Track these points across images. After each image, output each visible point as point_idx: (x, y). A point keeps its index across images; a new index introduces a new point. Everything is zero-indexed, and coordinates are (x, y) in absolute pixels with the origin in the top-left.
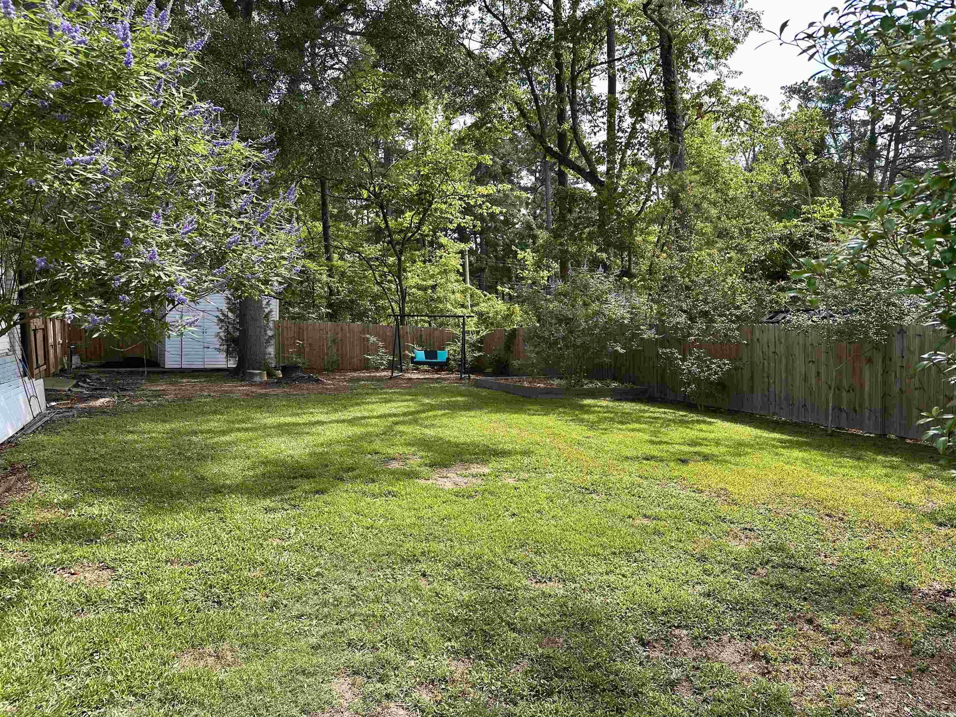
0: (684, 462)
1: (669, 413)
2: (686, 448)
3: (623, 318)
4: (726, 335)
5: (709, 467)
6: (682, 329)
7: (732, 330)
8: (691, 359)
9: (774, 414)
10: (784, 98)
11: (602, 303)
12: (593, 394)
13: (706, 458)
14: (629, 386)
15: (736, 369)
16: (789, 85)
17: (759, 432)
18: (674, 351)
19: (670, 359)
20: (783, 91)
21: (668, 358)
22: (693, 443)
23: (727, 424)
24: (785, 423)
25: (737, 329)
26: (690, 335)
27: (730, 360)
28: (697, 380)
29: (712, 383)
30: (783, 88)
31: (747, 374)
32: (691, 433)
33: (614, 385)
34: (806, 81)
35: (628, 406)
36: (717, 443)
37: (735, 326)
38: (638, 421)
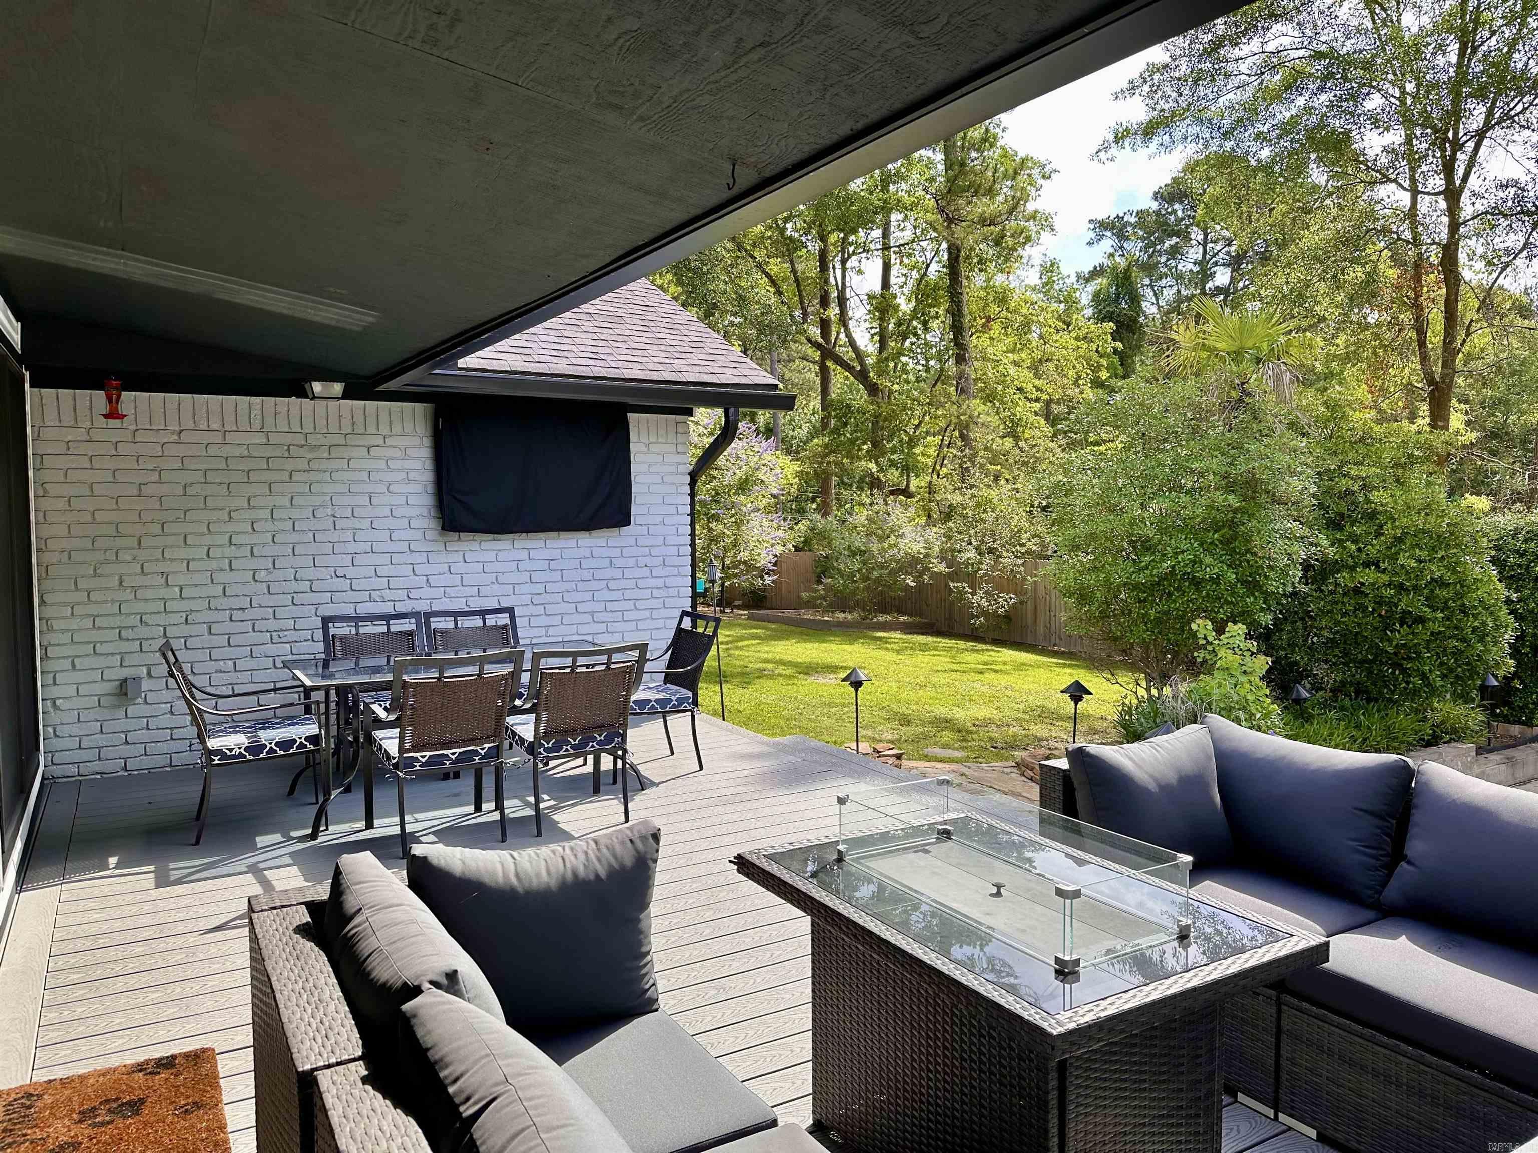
0: (981, 673)
1: (962, 644)
2: (981, 666)
3: (919, 553)
4: (1012, 571)
5: (998, 675)
6: (972, 565)
7: (1018, 566)
8: (980, 593)
9: (1055, 645)
10: (1092, 235)
11: (897, 537)
12: (885, 627)
13: (996, 671)
14: (918, 619)
15: (1022, 602)
16: (1099, 218)
17: (1039, 658)
18: (965, 584)
19: (961, 592)
20: (1092, 227)
21: (959, 592)
22: (986, 663)
23: (1011, 652)
24: (1063, 652)
25: (1023, 565)
26: (980, 569)
27: (1015, 594)
28: (985, 613)
29: (999, 615)
30: (1091, 221)
31: (1030, 606)
32: (985, 657)
33: (902, 618)
34: (1121, 215)
35: (921, 638)
36: (1005, 663)
37: (1020, 562)
38: (935, 649)
